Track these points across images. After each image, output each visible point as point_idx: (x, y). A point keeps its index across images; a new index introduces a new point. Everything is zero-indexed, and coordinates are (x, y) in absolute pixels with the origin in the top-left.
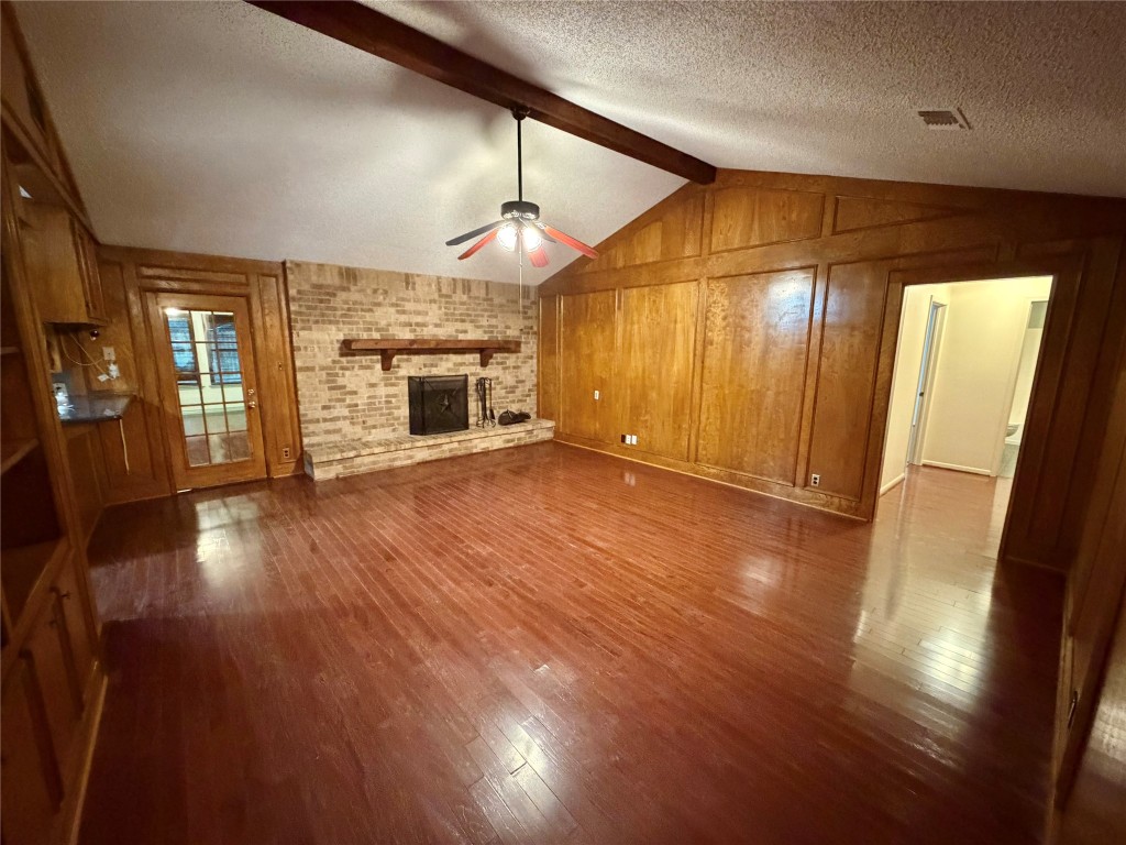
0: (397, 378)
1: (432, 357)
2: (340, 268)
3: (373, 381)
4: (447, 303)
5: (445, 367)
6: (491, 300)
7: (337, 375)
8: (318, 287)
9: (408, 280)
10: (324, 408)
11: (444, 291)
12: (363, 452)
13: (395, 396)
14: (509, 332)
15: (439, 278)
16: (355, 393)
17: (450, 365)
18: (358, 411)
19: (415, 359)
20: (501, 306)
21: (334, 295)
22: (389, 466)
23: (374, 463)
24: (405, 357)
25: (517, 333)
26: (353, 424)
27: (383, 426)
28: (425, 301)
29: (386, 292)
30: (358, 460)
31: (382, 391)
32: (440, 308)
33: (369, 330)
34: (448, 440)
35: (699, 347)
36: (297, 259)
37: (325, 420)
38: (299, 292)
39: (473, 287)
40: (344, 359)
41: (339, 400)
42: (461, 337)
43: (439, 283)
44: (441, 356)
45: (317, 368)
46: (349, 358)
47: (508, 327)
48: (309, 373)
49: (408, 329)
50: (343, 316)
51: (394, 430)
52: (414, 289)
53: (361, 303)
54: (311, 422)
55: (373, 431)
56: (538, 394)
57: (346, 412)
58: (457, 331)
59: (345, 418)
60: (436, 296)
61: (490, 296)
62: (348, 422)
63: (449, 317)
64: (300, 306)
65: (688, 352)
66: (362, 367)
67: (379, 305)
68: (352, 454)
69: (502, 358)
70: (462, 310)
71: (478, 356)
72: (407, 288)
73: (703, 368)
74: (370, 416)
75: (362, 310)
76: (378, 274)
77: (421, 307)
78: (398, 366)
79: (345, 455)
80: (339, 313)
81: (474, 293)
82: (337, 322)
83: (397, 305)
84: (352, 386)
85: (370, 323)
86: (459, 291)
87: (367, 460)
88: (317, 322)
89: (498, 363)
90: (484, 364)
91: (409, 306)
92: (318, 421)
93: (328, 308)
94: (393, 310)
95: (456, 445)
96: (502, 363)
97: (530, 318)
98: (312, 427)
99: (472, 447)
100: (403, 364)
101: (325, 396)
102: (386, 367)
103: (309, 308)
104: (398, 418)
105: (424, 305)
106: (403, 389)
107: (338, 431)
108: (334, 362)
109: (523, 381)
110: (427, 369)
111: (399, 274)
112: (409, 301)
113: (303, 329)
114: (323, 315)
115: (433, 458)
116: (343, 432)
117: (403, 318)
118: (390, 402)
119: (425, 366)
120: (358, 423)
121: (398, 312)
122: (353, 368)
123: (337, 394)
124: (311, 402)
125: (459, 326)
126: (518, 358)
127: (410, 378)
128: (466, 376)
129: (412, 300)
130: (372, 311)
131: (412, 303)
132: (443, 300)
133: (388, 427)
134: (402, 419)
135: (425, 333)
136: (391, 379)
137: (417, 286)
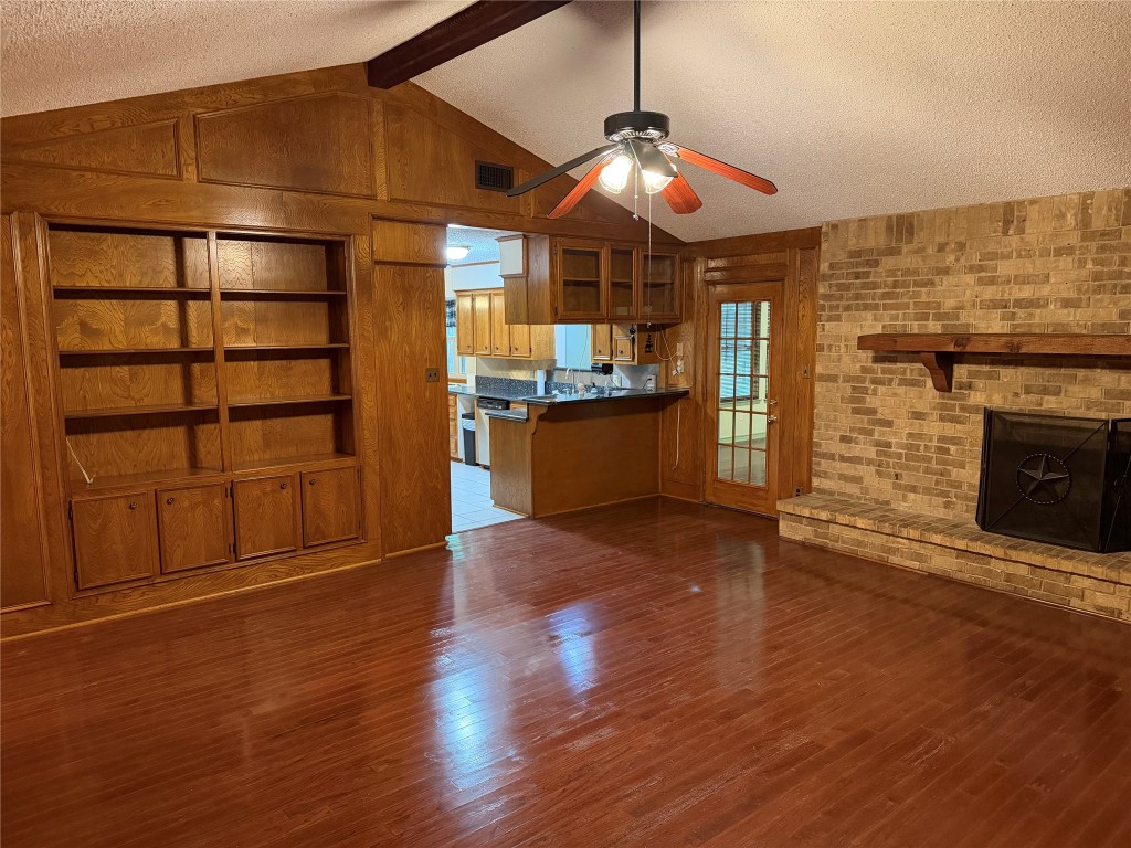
0: (963, 408)
1: (1048, 372)
2: (889, 219)
3: (920, 408)
4: (1102, 249)
5: (1080, 395)
7: (865, 391)
9: (1010, 215)
11: (1098, 224)
13: (955, 441)
15: (1088, 197)
17: (1095, 393)
18: (890, 456)
19: (1007, 374)
21: (876, 263)
22: (881, 558)
24: (986, 368)
26: (879, 474)
27: (928, 491)
28: (1045, 253)
29: (961, 246)
31: (934, 428)
32: (1082, 263)
33: (925, 317)
36: (835, 217)
38: (832, 266)
40: (878, 367)
41: (864, 431)
43: (1086, 208)
44: (1071, 371)
45: (840, 380)
48: (830, 384)
49: (997, 313)
51: (947, 505)
52: (1021, 231)
55: (912, 495)
58: (1125, 315)
59: (869, 462)
60: (1074, 239)
62: (873, 469)
63: (1102, 283)
64: (830, 286)
67: (946, 271)
72: (1005, 233)
74: (907, 468)
76: (949, 215)
77: (1032, 267)
78: (970, 386)
80: (880, 291)
83: (981, 269)
85: (927, 305)
92: (832, 457)
94: (970, 279)
98: (824, 465)
100: (979, 383)
102: (945, 386)
103: (840, 287)
104: (958, 485)
105: (1039, 262)
106: (975, 429)
110: (1033, 398)
111: (992, 207)
112: (1008, 257)
116: (865, 483)
117: (989, 293)
118: (947, 451)
119: (1028, 391)
120: (888, 476)
121: (981, 282)
122: (891, 381)
123: (862, 421)
127: (990, 416)
129: (1014, 253)
130: (932, 283)
131: (1014, 261)
132: (1094, 245)
133: (938, 495)
134: (965, 487)
135: (1036, 320)
136: (953, 408)
137: (1028, 224)
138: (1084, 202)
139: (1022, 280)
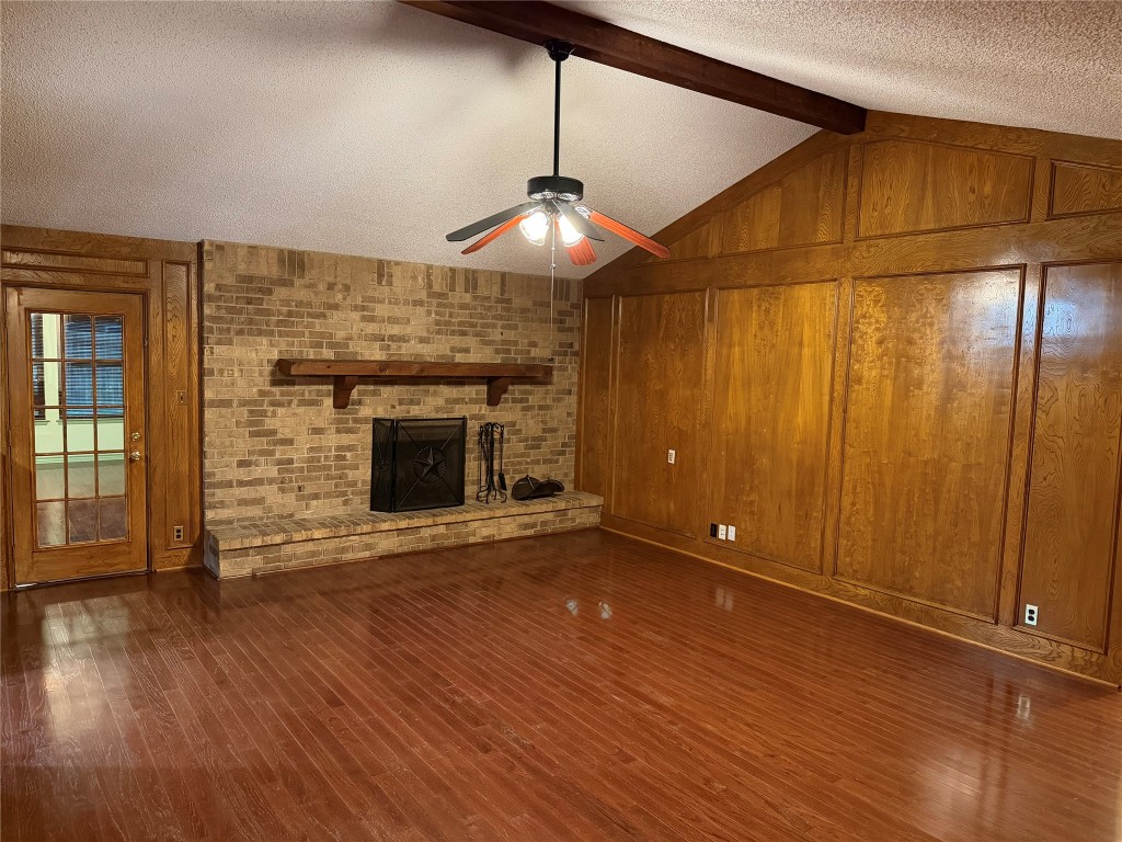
0: (356, 421)
1: (413, 388)
2: (281, 251)
3: (320, 424)
4: (439, 305)
5: (431, 405)
6: (508, 301)
7: (264, 413)
8: (249, 279)
9: (382, 270)
10: (242, 464)
11: (436, 288)
12: (297, 537)
13: (350, 448)
14: (535, 352)
15: (429, 267)
16: (290, 442)
17: (440, 402)
18: (292, 472)
19: (386, 391)
20: (524, 311)
21: (270, 292)
22: (335, 560)
23: (314, 554)
24: (371, 387)
25: (547, 353)
26: (282, 490)
27: (328, 495)
28: (406, 303)
29: (347, 288)
30: (288, 549)
31: (332, 440)
32: (429, 313)
33: (319, 345)
34: (430, 521)
35: (839, 387)
36: (219, 238)
37: (241, 484)
38: (219, 287)
39: (481, 281)
40: (276, 390)
41: (263, 453)
42: (459, 358)
43: (429, 276)
44: (426, 387)
45: (235, 405)
46: (285, 388)
47: (534, 344)
48: (223, 410)
49: (377, 345)
50: (279, 323)
51: (346, 503)
52: (390, 284)
53: (309, 304)
54: (220, 485)
55: (314, 503)
56: (578, 452)
57: (273, 472)
58: (453, 349)
59: (271, 481)
60: (423, 295)
61: (506, 296)
62: (275, 487)
63: (442, 328)
64: (218, 308)
65: (821, 394)
66: (303, 403)
67: (336, 307)
68: (278, 539)
69: (521, 392)
70: (462, 316)
71: (485, 388)
72: (380, 283)
73: (845, 421)
74: (310, 479)
75: (310, 315)
76: (337, 261)
77: (398, 311)
78: (359, 403)
79: (269, 540)
80: (274, 318)
81: (482, 291)
82: (271, 333)
83: (364, 308)
84: (287, 431)
85: (322, 335)
86: (460, 287)
87: (300, 549)
88: (240, 332)
89: (515, 401)
90: (493, 401)
91: (381, 310)
92: (229, 484)
93: (260, 312)
94: (356, 315)
95: (442, 529)
96: (521, 401)
97: (570, 330)
98: (220, 494)
99: (469, 534)
100: (367, 400)
101: (243, 445)
102: (341, 402)
103: (230, 310)
104: (354, 484)
105: (404, 308)
106: (364, 438)
107: (259, 501)
108: (262, 393)
109: (554, 430)
110: (404, 407)
111: (369, 260)
112: (382, 302)
113: (219, 343)
114: (251, 322)
115: (405, 549)
116: (268, 502)
117: (371, 328)
118: (343, 458)
119: (401, 403)
120: (292, 490)
121: (364, 319)
122: (290, 402)
123: (262, 443)
124: (222, 455)
125: (457, 341)
126: (547, 393)
127: (376, 421)
128: (464, 419)
129: (387, 301)
130: (325, 316)
131: (386, 305)
132: (435, 301)
133: (337, 496)
134: (360, 485)
135: (403, 352)
136: (347, 421)
137: (394, 279)
138: (428, 272)
139: (393, 320)
